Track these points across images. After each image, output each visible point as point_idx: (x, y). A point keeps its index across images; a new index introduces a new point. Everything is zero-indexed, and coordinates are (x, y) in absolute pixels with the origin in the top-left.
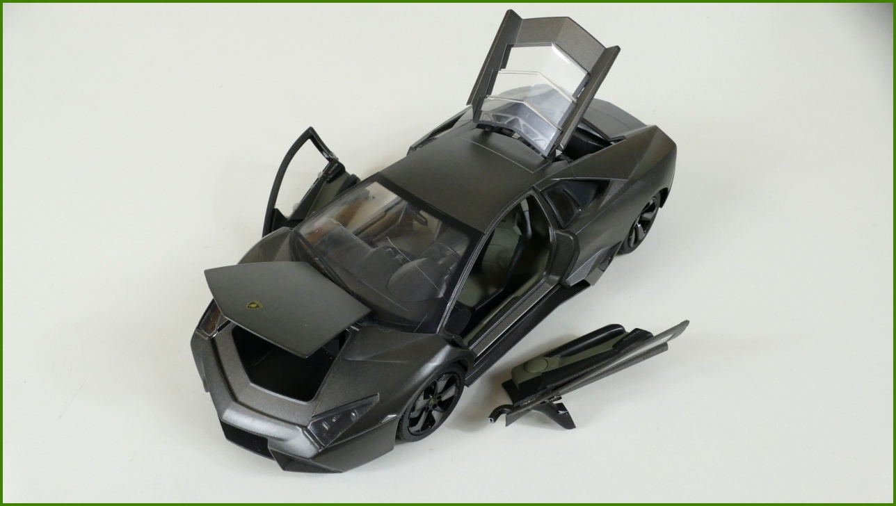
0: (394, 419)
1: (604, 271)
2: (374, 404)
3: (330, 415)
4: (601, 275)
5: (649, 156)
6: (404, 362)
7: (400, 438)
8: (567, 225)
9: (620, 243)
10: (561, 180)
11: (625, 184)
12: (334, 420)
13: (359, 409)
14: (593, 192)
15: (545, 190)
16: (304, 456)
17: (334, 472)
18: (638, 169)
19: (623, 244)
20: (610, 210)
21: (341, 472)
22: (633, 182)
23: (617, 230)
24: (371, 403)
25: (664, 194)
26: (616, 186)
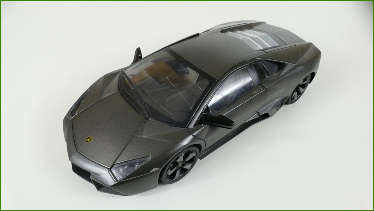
0: (157, 171)
1: (277, 111)
2: (147, 161)
3: (123, 164)
4: (276, 112)
5: (307, 56)
6: (166, 141)
7: (160, 182)
8: (262, 82)
9: (288, 97)
10: (261, 60)
11: (294, 66)
12: (126, 168)
13: (140, 163)
14: (276, 68)
15: (252, 63)
16: (107, 184)
17: (124, 195)
18: (301, 60)
19: (289, 98)
20: (285, 79)
21: (127, 196)
22: (298, 66)
23: (287, 90)
24: (146, 161)
25: (313, 75)
26: (290, 66)
